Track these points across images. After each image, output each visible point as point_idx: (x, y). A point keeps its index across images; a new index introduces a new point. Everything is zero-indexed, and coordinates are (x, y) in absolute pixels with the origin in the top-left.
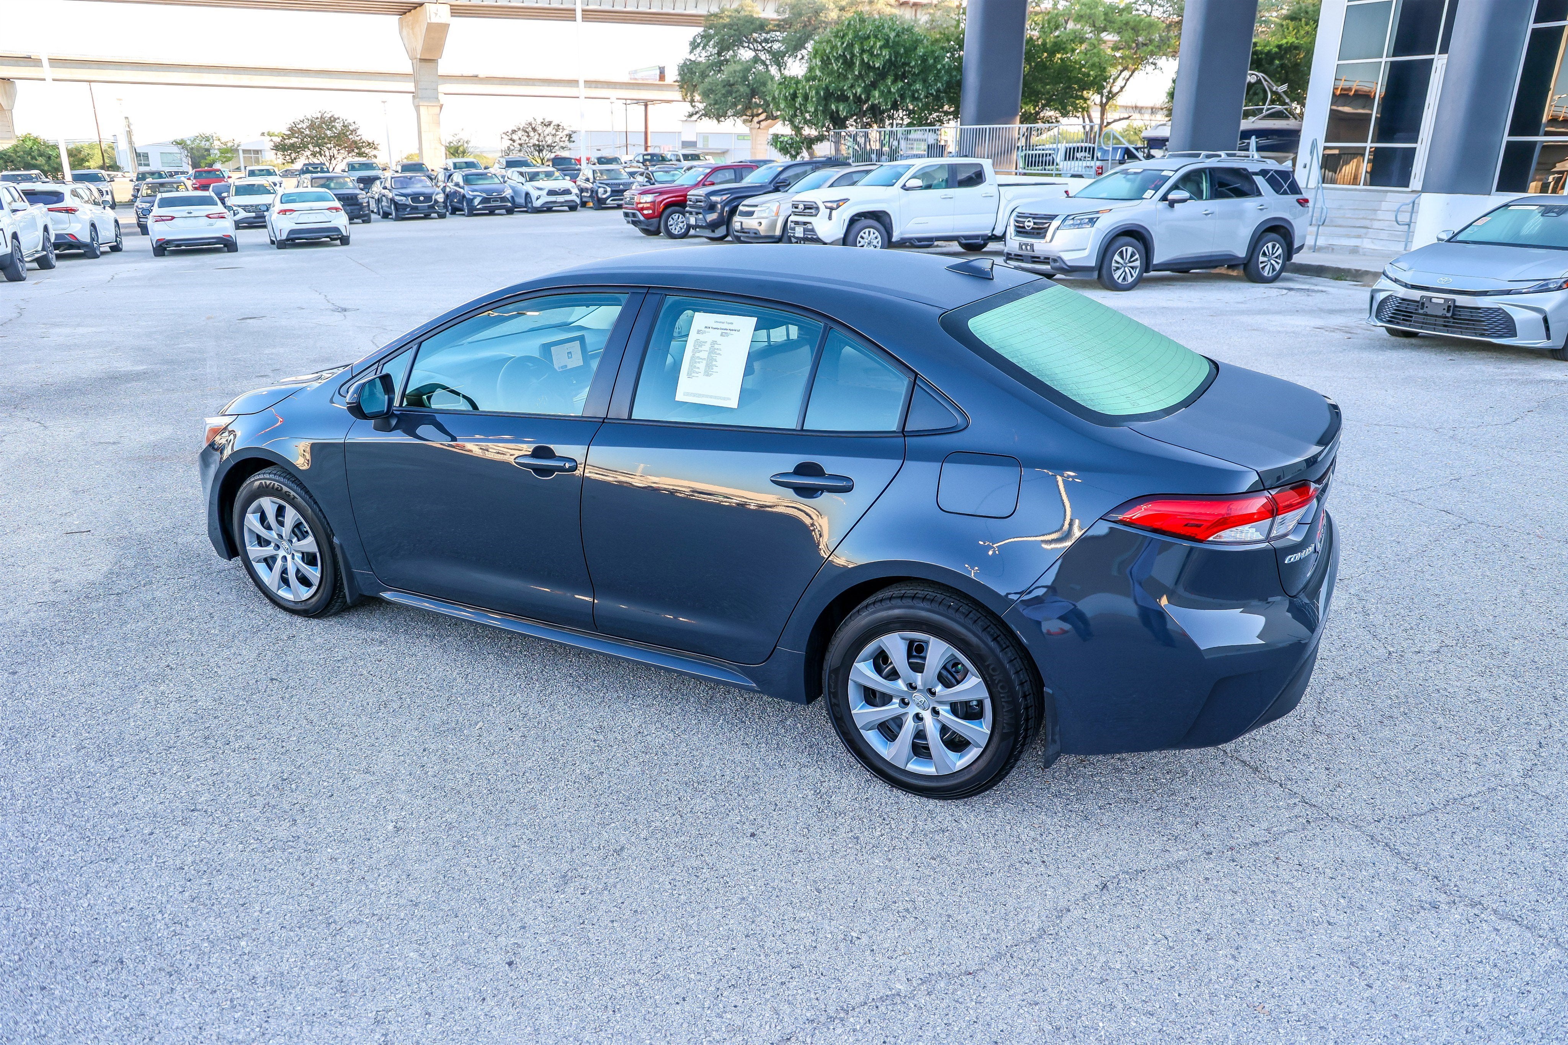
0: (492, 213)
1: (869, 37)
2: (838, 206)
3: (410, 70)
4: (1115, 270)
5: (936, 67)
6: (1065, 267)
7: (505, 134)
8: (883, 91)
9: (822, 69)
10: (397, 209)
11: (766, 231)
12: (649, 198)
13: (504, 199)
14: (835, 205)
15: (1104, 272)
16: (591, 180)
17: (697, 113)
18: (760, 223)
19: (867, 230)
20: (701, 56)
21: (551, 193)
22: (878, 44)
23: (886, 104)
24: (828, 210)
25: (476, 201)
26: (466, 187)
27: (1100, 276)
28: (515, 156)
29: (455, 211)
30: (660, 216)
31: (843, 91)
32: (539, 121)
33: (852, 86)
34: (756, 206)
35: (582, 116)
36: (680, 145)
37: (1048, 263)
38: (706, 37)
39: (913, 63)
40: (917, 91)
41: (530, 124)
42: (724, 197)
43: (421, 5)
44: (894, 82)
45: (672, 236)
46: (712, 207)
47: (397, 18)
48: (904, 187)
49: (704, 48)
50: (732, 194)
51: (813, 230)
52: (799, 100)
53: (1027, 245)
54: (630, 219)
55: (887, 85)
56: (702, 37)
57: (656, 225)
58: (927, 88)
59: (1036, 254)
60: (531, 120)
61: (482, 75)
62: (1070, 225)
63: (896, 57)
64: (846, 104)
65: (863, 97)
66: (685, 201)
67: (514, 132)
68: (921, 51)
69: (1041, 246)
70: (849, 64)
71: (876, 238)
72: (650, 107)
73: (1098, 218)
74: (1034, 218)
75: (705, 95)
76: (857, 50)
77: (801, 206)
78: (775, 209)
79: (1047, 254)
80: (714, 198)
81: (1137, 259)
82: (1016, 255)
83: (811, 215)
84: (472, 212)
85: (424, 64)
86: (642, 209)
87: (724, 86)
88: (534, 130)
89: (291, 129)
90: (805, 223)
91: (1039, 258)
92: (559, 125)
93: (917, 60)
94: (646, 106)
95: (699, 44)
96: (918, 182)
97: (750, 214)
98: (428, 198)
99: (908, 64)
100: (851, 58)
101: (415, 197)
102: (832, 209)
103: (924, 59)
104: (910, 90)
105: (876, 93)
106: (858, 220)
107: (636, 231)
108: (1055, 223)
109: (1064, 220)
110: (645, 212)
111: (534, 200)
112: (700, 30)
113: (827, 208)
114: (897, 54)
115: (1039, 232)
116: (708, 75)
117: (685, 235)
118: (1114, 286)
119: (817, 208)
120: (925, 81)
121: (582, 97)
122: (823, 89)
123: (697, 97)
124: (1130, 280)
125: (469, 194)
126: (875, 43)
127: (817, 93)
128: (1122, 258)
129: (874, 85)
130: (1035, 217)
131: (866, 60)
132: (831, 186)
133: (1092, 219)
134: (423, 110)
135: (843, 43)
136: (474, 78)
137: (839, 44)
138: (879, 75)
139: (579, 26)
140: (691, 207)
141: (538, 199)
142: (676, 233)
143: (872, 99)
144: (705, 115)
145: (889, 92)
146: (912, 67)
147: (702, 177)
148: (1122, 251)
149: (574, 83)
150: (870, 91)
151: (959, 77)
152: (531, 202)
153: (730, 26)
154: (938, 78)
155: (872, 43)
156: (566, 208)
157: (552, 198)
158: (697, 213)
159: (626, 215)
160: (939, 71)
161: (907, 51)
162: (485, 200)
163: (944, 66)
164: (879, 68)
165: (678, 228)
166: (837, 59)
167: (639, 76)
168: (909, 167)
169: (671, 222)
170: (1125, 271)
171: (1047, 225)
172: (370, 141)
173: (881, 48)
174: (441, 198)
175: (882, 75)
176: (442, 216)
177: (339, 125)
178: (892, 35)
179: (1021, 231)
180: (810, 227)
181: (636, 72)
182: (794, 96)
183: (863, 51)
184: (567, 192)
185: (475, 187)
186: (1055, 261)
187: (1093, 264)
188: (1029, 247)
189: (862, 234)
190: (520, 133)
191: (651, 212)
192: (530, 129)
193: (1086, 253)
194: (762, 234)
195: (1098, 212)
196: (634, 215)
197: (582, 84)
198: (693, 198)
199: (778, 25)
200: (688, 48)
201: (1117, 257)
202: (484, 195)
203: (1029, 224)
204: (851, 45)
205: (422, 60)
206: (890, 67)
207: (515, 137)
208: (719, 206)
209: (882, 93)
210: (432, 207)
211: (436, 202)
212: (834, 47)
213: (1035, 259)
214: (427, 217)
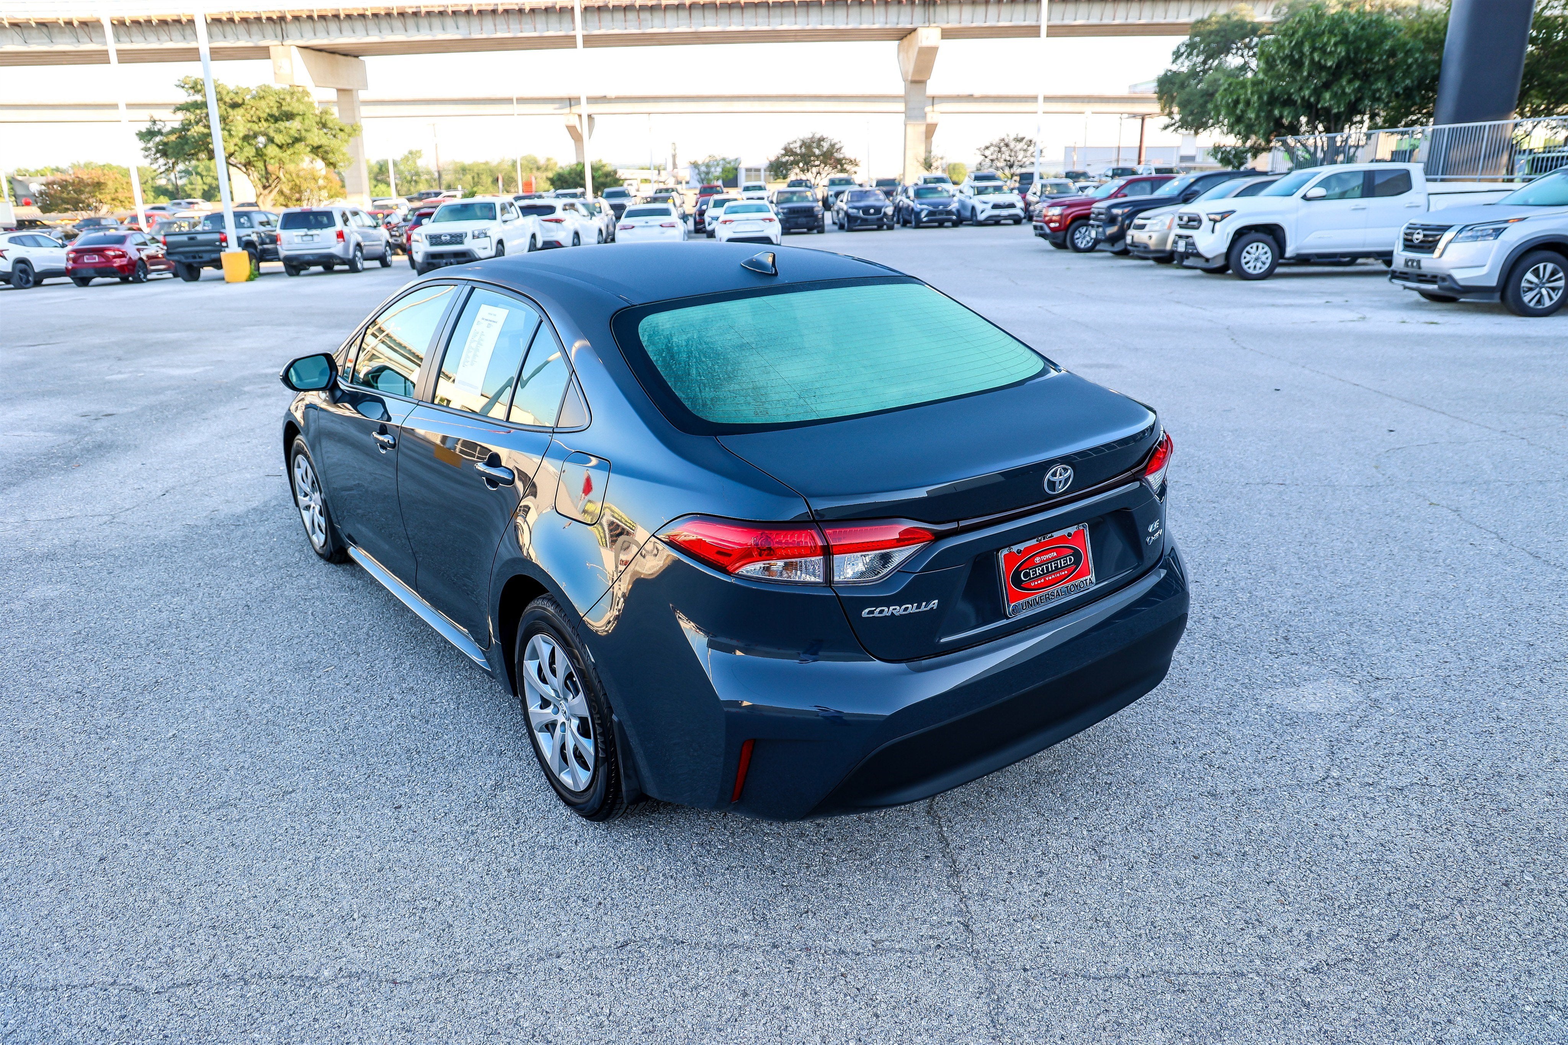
0: (941, 225)
1: (1323, 32)
2: (1222, 219)
3: (902, 92)
4: (1525, 292)
5: (1406, 61)
6: (1456, 287)
7: (979, 149)
8: (1336, 93)
9: (1266, 72)
10: (849, 221)
11: (1157, 245)
12: (1057, 211)
13: (950, 213)
14: (1218, 217)
15: (1509, 293)
16: (1039, 194)
17: (1174, 124)
18: (1150, 237)
19: (1254, 245)
20: (1183, 67)
21: (996, 206)
22: (1333, 41)
23: (1339, 107)
24: (1212, 223)
25: (923, 214)
26: (916, 201)
27: (1503, 298)
28: (986, 171)
29: (905, 224)
30: (1067, 228)
31: (1290, 95)
32: (1012, 136)
33: (1301, 89)
34: (1149, 219)
35: (1039, 130)
36: (1178, 159)
37: (1434, 282)
38: (1191, 46)
39: (1376, 59)
40: (1379, 90)
41: (1003, 140)
42: (1126, 210)
43: (914, 30)
44: (1350, 82)
45: (1077, 250)
46: (1112, 220)
47: (896, 43)
48: (1305, 197)
49: (1187, 57)
50: (1134, 206)
51: (1193, 244)
52: (1241, 106)
53: (1413, 261)
54: (1038, 232)
55: (1341, 86)
56: (1187, 46)
57: (1062, 238)
58: (1393, 86)
59: (1424, 270)
60: (1004, 136)
61: (977, 93)
62: (1468, 237)
63: (1356, 53)
64: (1292, 108)
65: (1312, 99)
66: (1089, 214)
67: (987, 148)
68: (1388, 45)
69: (1429, 262)
70: (1297, 65)
71: (1266, 253)
72: (1148, 121)
73: (1505, 228)
74: (1424, 230)
75: (1183, 106)
76: (1306, 49)
77: (1185, 219)
78: (1168, 222)
79: (1435, 272)
80: (1116, 211)
81: (1560, 279)
82: (1401, 273)
83: (1193, 228)
84: (919, 225)
85: (914, 86)
86: (1051, 221)
87: (1202, 96)
88: (1007, 145)
89: (785, 149)
90: (1188, 237)
91: (1425, 276)
92: (1031, 141)
93: (1381, 56)
94: (1143, 120)
95: (1183, 54)
96: (1321, 192)
97: (1142, 227)
98: (878, 210)
99: (1370, 60)
100: (1301, 58)
101: (866, 210)
102: (1215, 221)
103: (1392, 53)
104: (1370, 89)
105: (1327, 95)
106: (1246, 234)
107: (1046, 244)
108: (1448, 236)
109: (1460, 231)
110: (1052, 225)
111: (978, 212)
112: (1185, 39)
113: (1210, 220)
114: (1357, 50)
115: (1428, 246)
116: (1188, 85)
117: (1091, 250)
118: (1524, 311)
119: (1200, 221)
120: (1390, 79)
121: (1040, 112)
122: (1267, 93)
123: (1176, 109)
124: (1547, 303)
125: (918, 207)
126: (1329, 40)
127: (1260, 98)
128: (1538, 276)
129: (1327, 86)
130: (1425, 228)
131: (1317, 59)
132: (1236, 196)
133: (1499, 229)
134: (910, 129)
135: (1290, 42)
136: (970, 98)
137: (1287, 43)
138: (1333, 74)
139: (1044, 41)
140: (1094, 220)
141: (982, 212)
142: (1082, 246)
143: (1322, 102)
144: (1181, 127)
145: (1343, 92)
146: (1376, 63)
147: (1116, 189)
148: (1538, 269)
149: (1034, 99)
150: (1321, 93)
151: (1436, 72)
152: (976, 215)
153: (1217, 32)
154: (1407, 73)
155: (1325, 40)
156: (1011, 222)
157: (997, 212)
158: (1098, 226)
159: (1035, 227)
160: (1410, 66)
161: (1371, 46)
162: (931, 213)
163: (1416, 60)
164: (1331, 67)
165: (1084, 242)
166: (1283, 60)
167: (1138, 89)
168: (1315, 175)
169: (1077, 235)
170: (1540, 292)
171: (1438, 237)
172: (853, 159)
173: (1336, 44)
174: (890, 211)
175: (1336, 73)
176: (890, 228)
177: (826, 145)
178: (1352, 29)
179: (1409, 245)
180: (1190, 240)
181: (1135, 85)
182: (1237, 102)
183: (1314, 49)
184: (1012, 206)
185: (924, 201)
186: (1443, 279)
187: (1494, 283)
188: (1415, 264)
189: (1248, 248)
190: (992, 149)
191: (1057, 225)
192: (1003, 145)
193: (1484, 271)
194: (1152, 248)
195: (1507, 221)
196: (1042, 228)
197: (1041, 99)
198: (1096, 211)
199: (1271, 29)
200: (1171, 58)
201: (1529, 276)
202: (931, 208)
203: (1418, 237)
204: (1300, 44)
205: (914, 82)
206: (1347, 65)
207: (987, 153)
208: (1120, 219)
209: (1334, 96)
210: (881, 219)
211: (885, 214)
212: (1281, 47)
213: (1422, 278)
214: (880, 228)
